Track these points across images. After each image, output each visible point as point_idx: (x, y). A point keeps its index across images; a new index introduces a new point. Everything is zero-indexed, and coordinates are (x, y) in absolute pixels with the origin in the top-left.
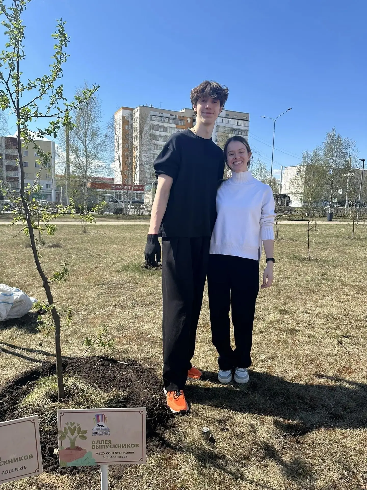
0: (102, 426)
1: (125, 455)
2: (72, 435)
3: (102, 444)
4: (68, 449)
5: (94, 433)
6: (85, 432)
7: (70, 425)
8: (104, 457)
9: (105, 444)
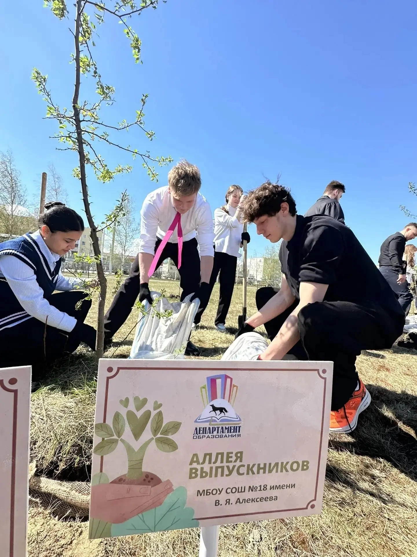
0: (222, 410)
1: (274, 493)
2: (137, 435)
3: (218, 464)
4: (120, 480)
5: (199, 432)
6: (176, 427)
7: (132, 407)
8: (217, 503)
9: (225, 464)
